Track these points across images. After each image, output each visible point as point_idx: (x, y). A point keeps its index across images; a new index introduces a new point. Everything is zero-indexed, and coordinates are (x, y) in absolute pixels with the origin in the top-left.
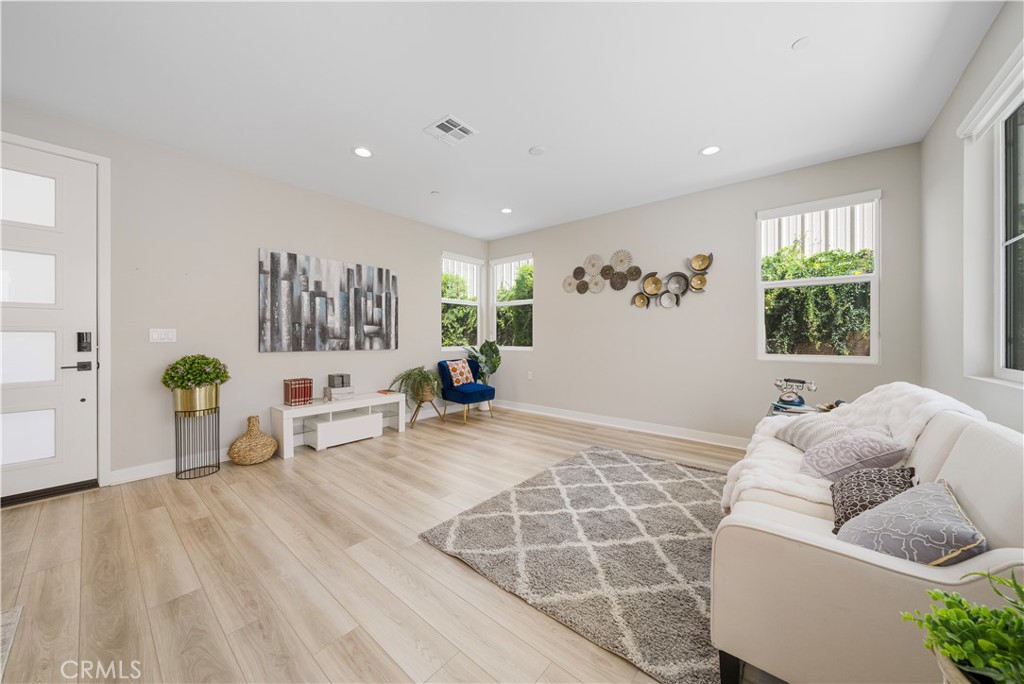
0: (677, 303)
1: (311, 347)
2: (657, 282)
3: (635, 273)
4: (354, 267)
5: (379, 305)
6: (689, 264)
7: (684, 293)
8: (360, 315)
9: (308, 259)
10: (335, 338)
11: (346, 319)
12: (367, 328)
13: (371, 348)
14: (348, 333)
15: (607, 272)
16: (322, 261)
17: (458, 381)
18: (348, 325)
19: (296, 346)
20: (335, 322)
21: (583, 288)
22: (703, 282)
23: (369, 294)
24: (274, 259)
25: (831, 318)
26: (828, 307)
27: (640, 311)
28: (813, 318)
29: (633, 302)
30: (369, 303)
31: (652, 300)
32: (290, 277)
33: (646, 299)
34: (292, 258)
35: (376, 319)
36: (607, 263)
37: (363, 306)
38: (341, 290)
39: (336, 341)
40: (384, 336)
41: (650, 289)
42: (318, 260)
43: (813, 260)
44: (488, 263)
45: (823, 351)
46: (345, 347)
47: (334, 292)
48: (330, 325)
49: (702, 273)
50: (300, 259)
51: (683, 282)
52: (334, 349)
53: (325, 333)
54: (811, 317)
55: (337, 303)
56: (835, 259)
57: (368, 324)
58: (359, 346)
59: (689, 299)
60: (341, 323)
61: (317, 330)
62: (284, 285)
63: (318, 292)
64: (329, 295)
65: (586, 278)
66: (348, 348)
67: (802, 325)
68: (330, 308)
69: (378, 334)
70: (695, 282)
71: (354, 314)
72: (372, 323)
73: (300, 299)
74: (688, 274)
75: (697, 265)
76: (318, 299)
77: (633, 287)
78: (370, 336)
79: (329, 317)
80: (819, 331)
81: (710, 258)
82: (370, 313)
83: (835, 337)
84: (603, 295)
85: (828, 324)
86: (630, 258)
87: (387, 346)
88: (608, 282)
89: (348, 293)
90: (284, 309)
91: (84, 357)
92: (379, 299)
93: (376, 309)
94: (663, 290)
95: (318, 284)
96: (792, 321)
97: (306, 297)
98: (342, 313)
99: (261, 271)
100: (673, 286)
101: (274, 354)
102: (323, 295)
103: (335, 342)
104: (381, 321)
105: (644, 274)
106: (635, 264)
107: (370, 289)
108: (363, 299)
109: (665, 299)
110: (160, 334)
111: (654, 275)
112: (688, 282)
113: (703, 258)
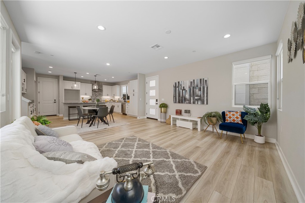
1: (182, 103)
4: (192, 81)
5: (200, 90)
8: (194, 94)
9: (182, 82)
10: (187, 100)
11: (190, 95)
12: (196, 98)
13: (198, 103)
14: (191, 99)
16: (185, 81)
18: (191, 97)
19: (179, 102)
20: (187, 96)
23: (197, 88)
24: (176, 84)
30: (197, 90)
32: (178, 87)
34: (179, 82)
35: (199, 94)
37: (195, 91)
38: (189, 88)
39: (188, 101)
40: (202, 100)
42: (184, 82)
47: (187, 89)
48: (186, 97)
50: (180, 82)
52: (187, 103)
53: (185, 99)
55: (188, 91)
57: (196, 96)
58: (194, 103)
60: (189, 97)
61: (183, 98)
62: (177, 89)
63: (184, 89)
64: (186, 90)
66: (191, 103)
68: (186, 93)
69: (200, 99)
71: (193, 94)
72: (198, 96)
73: (180, 91)
76: (184, 91)
78: (197, 100)
79: (186, 95)
82: (197, 93)
87: (203, 103)
89: (191, 88)
90: (177, 94)
91: (157, 102)
92: (200, 88)
93: (199, 92)
95: (184, 87)
97: (181, 90)
98: (189, 94)
99: (174, 87)
101: (176, 104)
102: (185, 90)
104: (201, 95)
107: (197, 86)
108: (195, 89)
110: (163, 100)
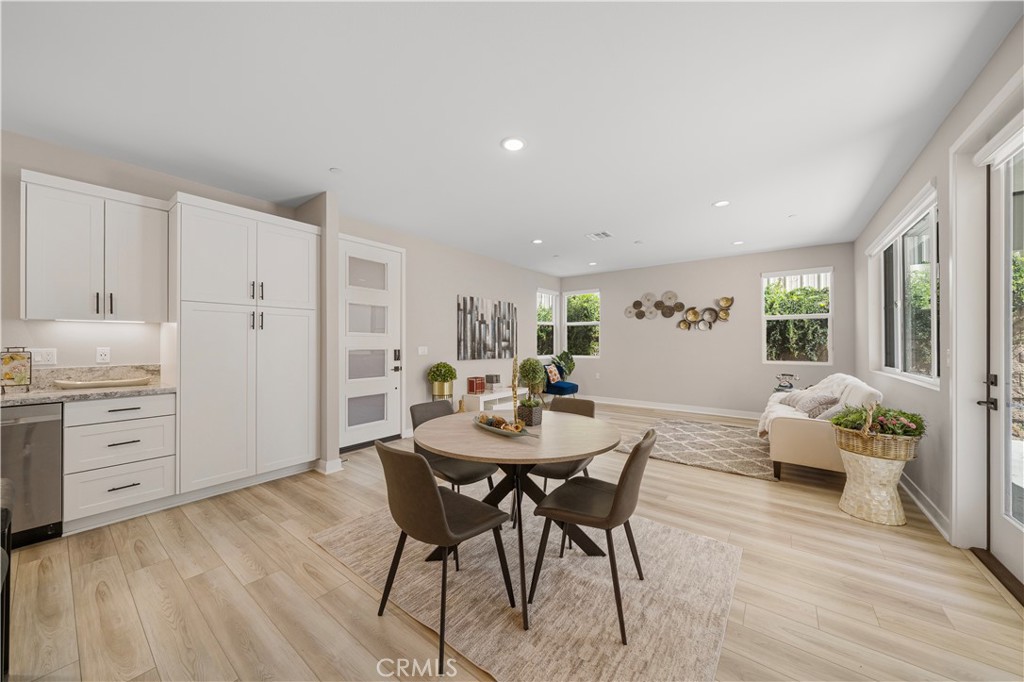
0: (710, 327)
1: (480, 357)
2: (696, 313)
3: (680, 307)
4: (497, 303)
5: (509, 328)
6: (717, 303)
7: (714, 321)
9: (478, 300)
10: (489, 350)
11: (494, 338)
12: (504, 344)
13: (505, 357)
14: (495, 347)
15: (659, 305)
16: (484, 300)
17: (554, 380)
18: (495, 342)
19: (473, 358)
20: (489, 340)
21: (640, 315)
22: (727, 314)
23: (504, 321)
24: (465, 300)
25: (805, 335)
26: (803, 327)
27: (683, 332)
28: (793, 335)
29: (679, 325)
30: (504, 326)
31: (692, 325)
32: (471, 313)
33: (688, 325)
34: (472, 299)
35: (507, 337)
36: (659, 299)
37: (501, 329)
38: (492, 319)
40: (511, 349)
41: (691, 317)
42: (482, 300)
43: (792, 293)
44: (561, 294)
45: (800, 358)
46: (494, 357)
47: (489, 322)
48: (487, 342)
49: (726, 310)
50: (475, 300)
51: (714, 314)
52: (489, 358)
53: (485, 348)
54: (791, 334)
55: (490, 326)
56: (807, 293)
57: (503, 341)
58: (500, 356)
59: (718, 325)
60: (492, 341)
61: (482, 346)
62: (469, 316)
63: (483, 322)
64: (487, 323)
65: (643, 309)
67: (786, 340)
68: (487, 331)
69: (508, 348)
70: (722, 314)
71: (498, 336)
72: (505, 340)
73: (475, 326)
74: (717, 309)
75: (723, 304)
76: (482, 326)
77: (678, 316)
78: (505, 349)
79: (487, 337)
80: (797, 344)
81: (732, 300)
82: (504, 334)
83: (808, 348)
84: (656, 321)
85: (803, 338)
86: (676, 297)
87: (512, 355)
88: (659, 312)
89: (495, 321)
90: (469, 334)
91: (397, 364)
92: (509, 323)
93: (507, 331)
94: (700, 318)
95: (482, 316)
96: (778, 337)
97: (477, 323)
98: (492, 334)
99: (459, 309)
100: (707, 316)
101: (464, 361)
103: (489, 353)
104: (509, 339)
105: (686, 308)
106: (679, 301)
107: (505, 318)
108: (501, 324)
109: (701, 324)
110: (422, 350)
111: (693, 309)
112: (717, 314)
113: (727, 299)
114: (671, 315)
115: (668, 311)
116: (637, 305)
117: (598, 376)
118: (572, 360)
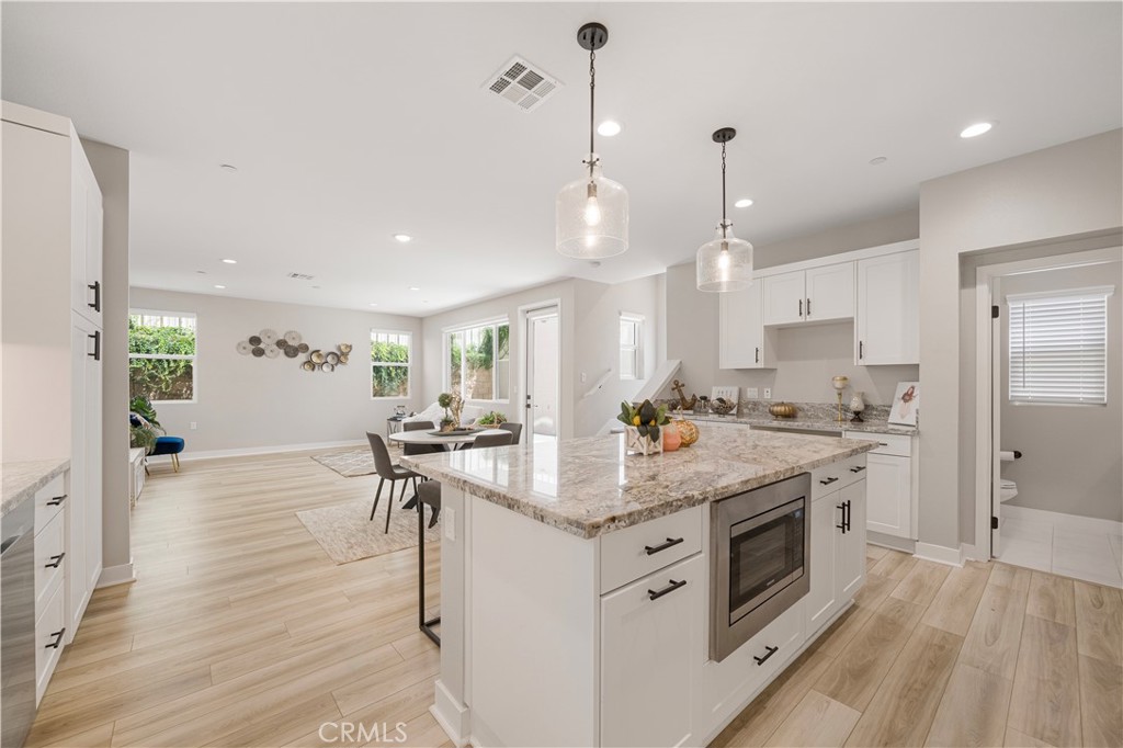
0: (333, 370)
2: (320, 356)
3: (305, 348)
6: (339, 348)
7: (336, 364)
15: (281, 344)
21: (259, 353)
22: (347, 359)
27: (308, 373)
29: (303, 366)
31: (317, 367)
33: (311, 364)
36: (282, 338)
41: (315, 359)
49: (345, 355)
51: (336, 358)
59: (339, 368)
65: (262, 346)
70: (342, 358)
74: (338, 353)
75: (343, 350)
77: (302, 357)
81: (350, 347)
84: (277, 359)
86: (300, 338)
88: (282, 351)
94: (324, 361)
100: (329, 359)
105: (311, 349)
106: (303, 342)
109: (324, 368)
111: (318, 351)
112: (340, 357)
113: (347, 346)
114: (295, 355)
115: (291, 352)
116: (255, 340)
117: (194, 425)
118: (149, 407)
